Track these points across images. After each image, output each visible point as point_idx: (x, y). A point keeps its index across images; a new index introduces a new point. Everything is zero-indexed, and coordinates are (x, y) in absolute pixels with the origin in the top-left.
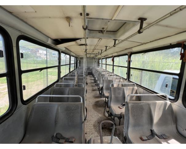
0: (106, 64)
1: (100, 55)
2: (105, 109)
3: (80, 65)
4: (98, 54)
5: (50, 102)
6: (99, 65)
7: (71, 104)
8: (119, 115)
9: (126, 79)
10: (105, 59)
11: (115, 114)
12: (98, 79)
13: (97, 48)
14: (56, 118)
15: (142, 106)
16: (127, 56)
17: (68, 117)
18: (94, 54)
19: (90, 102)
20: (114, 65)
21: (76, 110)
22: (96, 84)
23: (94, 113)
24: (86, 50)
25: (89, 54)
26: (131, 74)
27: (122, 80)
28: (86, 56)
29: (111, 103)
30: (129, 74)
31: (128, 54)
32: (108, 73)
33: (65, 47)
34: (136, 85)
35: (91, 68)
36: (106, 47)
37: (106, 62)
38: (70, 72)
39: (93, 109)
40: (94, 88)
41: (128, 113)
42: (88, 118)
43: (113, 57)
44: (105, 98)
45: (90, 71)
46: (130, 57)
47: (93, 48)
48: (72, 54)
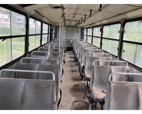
0: (92, 36)
1: (83, 22)
2: (86, 94)
3: (56, 37)
4: (81, 21)
5: (15, 78)
6: (82, 37)
7: (41, 81)
8: (102, 99)
9: (117, 57)
10: (91, 29)
11: (97, 99)
12: (79, 57)
13: (79, 12)
14: (22, 96)
15: (127, 87)
16: (120, 24)
17: (37, 96)
18: (76, 21)
19: (66, 85)
20: (103, 37)
21: (46, 88)
22: (77, 63)
23: (71, 98)
24: (63, 15)
25: (68, 20)
26: (123, 49)
27: (111, 58)
28: (65, 24)
29: (93, 85)
30: (120, 49)
31: (121, 21)
32: (94, 48)
33: (34, 10)
34: (127, 64)
35: (72, 41)
36: (91, 11)
37: (93, 32)
38: (41, 45)
39: (70, 94)
40: (73, 68)
41: (110, 95)
42: (62, 104)
43: (102, 25)
44: (87, 81)
45: (70, 46)
46: (123, 26)
47: (73, 12)
48: (44, 19)
